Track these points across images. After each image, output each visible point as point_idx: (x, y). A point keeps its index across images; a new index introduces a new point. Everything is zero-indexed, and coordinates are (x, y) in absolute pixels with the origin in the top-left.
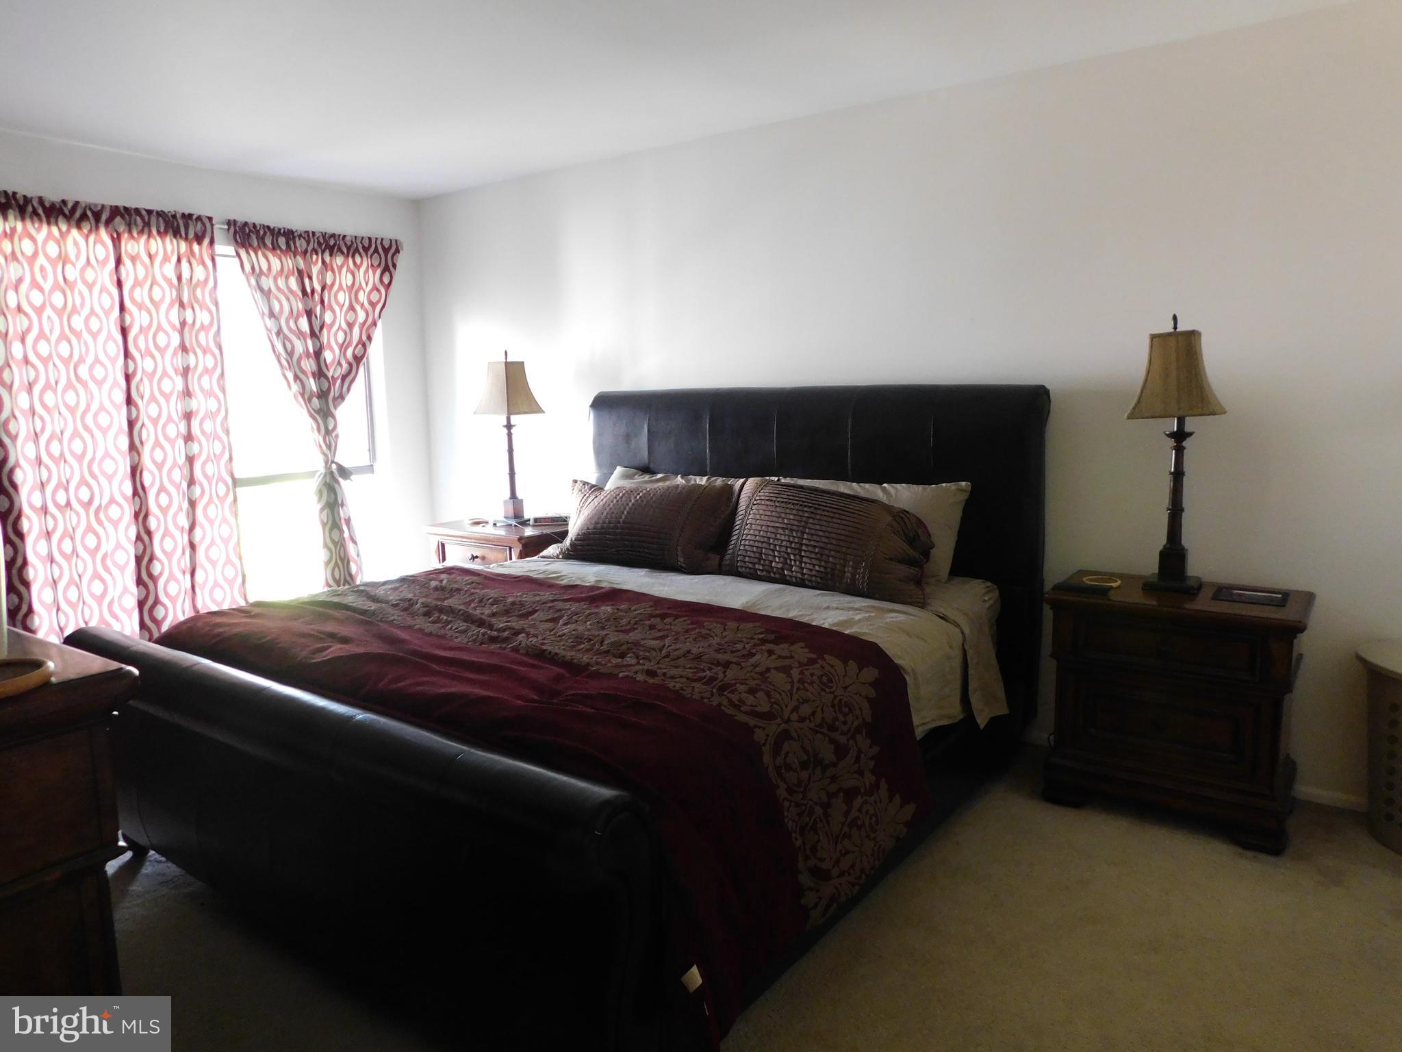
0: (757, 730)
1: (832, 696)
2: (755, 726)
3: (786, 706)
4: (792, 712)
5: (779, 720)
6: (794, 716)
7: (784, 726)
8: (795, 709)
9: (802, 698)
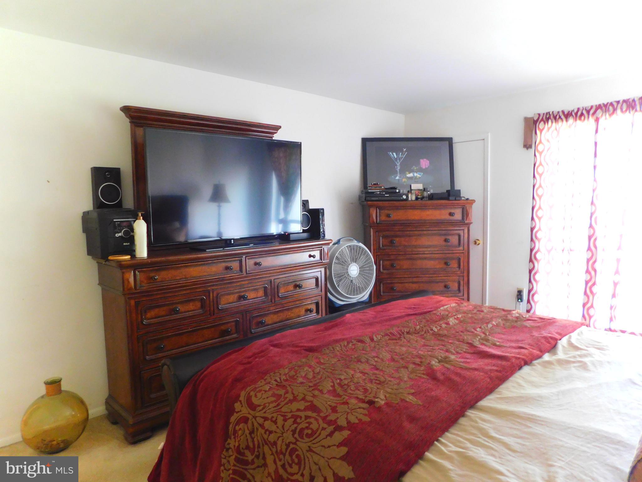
0: (239, 403)
1: (294, 441)
2: (240, 401)
3: (265, 413)
4: (263, 417)
5: (252, 412)
6: (261, 421)
7: (250, 417)
8: (266, 419)
9: (276, 419)
